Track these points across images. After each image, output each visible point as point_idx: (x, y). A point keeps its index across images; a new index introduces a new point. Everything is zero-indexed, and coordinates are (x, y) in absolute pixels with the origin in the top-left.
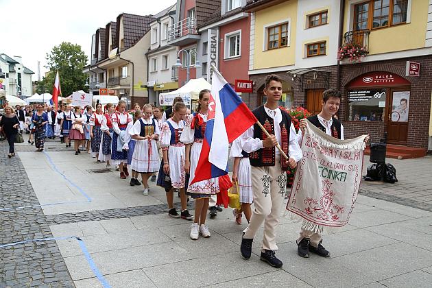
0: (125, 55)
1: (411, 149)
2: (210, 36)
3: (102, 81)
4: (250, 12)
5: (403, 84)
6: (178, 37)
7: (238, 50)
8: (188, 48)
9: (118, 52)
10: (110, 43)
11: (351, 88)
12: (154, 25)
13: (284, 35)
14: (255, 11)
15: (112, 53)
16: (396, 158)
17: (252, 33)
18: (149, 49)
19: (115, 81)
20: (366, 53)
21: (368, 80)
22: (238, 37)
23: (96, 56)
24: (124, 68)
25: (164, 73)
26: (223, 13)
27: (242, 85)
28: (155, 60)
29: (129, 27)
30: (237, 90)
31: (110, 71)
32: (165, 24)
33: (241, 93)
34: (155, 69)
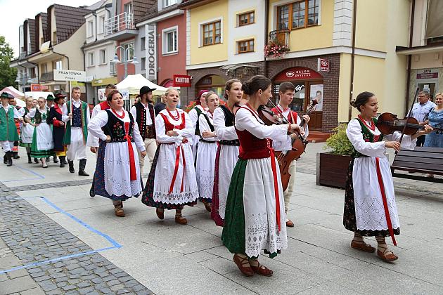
0: (59, 48)
2: (147, 31)
3: (33, 76)
4: (185, 9)
5: (318, 78)
6: (116, 31)
7: (176, 46)
8: (125, 43)
9: (50, 46)
10: (41, 36)
11: (276, 81)
12: (89, 18)
13: (217, 33)
14: (190, 8)
15: (44, 47)
17: (188, 29)
18: (85, 43)
19: (48, 77)
20: (287, 50)
21: (290, 74)
22: (176, 32)
23: (25, 48)
24: (58, 63)
25: (102, 67)
26: (160, 9)
27: (179, 80)
28: (92, 54)
29: (62, 19)
30: (176, 85)
31: (42, 65)
32: (101, 17)
33: (179, 88)
34: (93, 64)
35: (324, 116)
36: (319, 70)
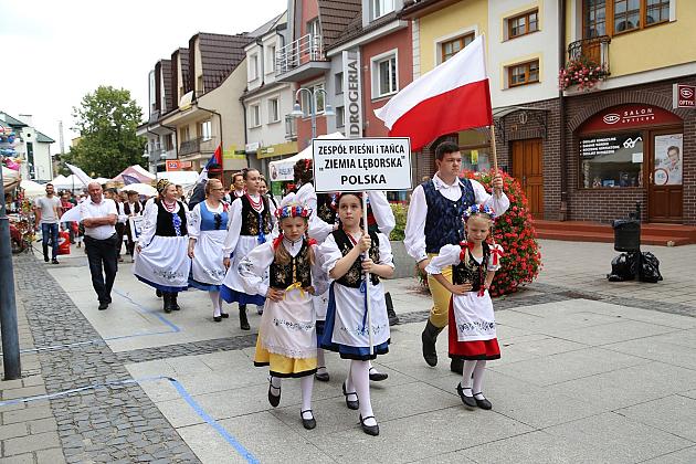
0: (207, 102)
1: (690, 228)
2: (346, 62)
3: (169, 147)
4: (410, 20)
5: (671, 122)
6: (294, 67)
7: (394, 83)
8: (310, 84)
9: (194, 98)
10: (180, 84)
11: (585, 133)
12: (252, 50)
14: (419, 17)
15: (185, 101)
16: (665, 244)
17: (415, 52)
18: (246, 90)
19: (195, 146)
20: (606, 75)
21: (611, 119)
22: (394, 61)
23: (157, 106)
24: (205, 125)
25: (274, 128)
26: (366, 23)
28: (257, 107)
29: (211, 55)
31: (182, 130)
32: (269, 47)
34: (257, 123)
36: (675, 106)
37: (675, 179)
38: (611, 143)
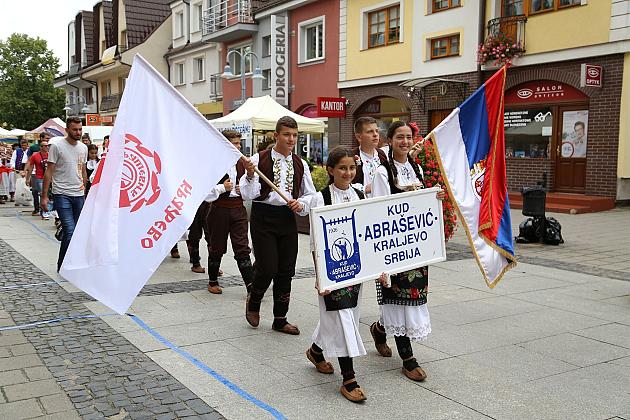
0: (130, 57)
1: (589, 198)
3: (89, 101)
5: (578, 99)
6: (221, 27)
7: (321, 49)
8: (236, 46)
9: (117, 53)
10: (102, 37)
12: (178, 7)
13: (393, 25)
15: (107, 55)
16: (568, 212)
17: (342, 20)
18: (171, 47)
19: (113, 102)
20: (520, 52)
21: (524, 94)
22: (321, 27)
23: (77, 58)
25: (198, 87)
27: (328, 106)
28: (181, 65)
29: (135, 16)
30: (321, 114)
31: (103, 84)
32: (195, 5)
33: (326, 119)
34: (182, 81)
35: (590, 167)
36: (583, 84)
37: (580, 152)
38: (523, 117)
